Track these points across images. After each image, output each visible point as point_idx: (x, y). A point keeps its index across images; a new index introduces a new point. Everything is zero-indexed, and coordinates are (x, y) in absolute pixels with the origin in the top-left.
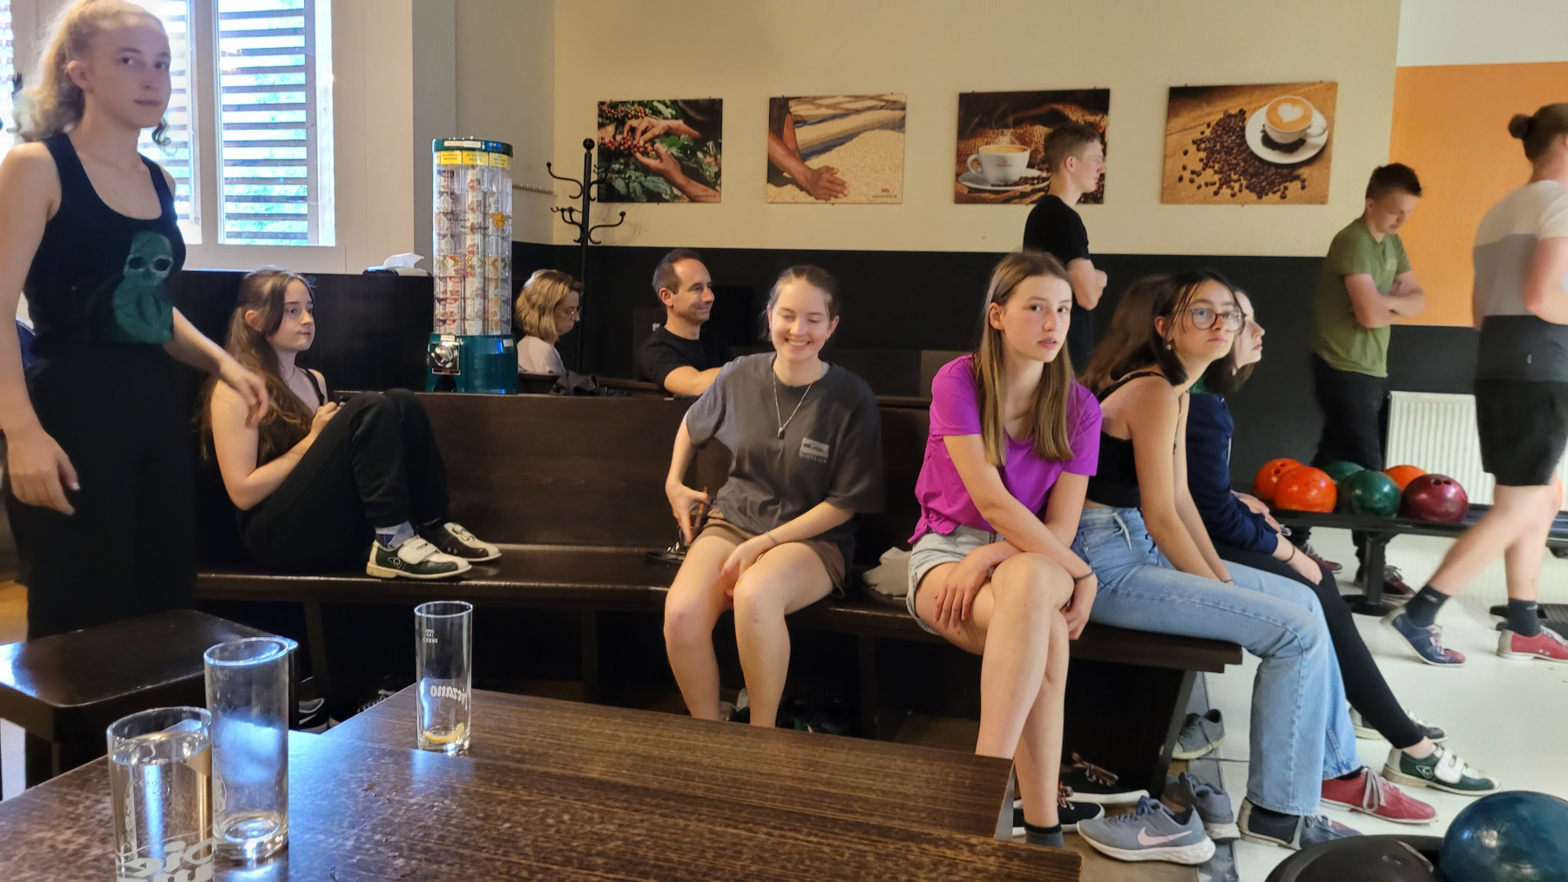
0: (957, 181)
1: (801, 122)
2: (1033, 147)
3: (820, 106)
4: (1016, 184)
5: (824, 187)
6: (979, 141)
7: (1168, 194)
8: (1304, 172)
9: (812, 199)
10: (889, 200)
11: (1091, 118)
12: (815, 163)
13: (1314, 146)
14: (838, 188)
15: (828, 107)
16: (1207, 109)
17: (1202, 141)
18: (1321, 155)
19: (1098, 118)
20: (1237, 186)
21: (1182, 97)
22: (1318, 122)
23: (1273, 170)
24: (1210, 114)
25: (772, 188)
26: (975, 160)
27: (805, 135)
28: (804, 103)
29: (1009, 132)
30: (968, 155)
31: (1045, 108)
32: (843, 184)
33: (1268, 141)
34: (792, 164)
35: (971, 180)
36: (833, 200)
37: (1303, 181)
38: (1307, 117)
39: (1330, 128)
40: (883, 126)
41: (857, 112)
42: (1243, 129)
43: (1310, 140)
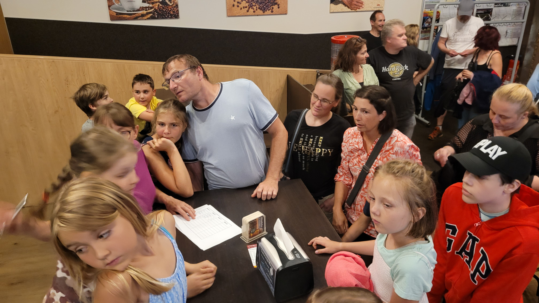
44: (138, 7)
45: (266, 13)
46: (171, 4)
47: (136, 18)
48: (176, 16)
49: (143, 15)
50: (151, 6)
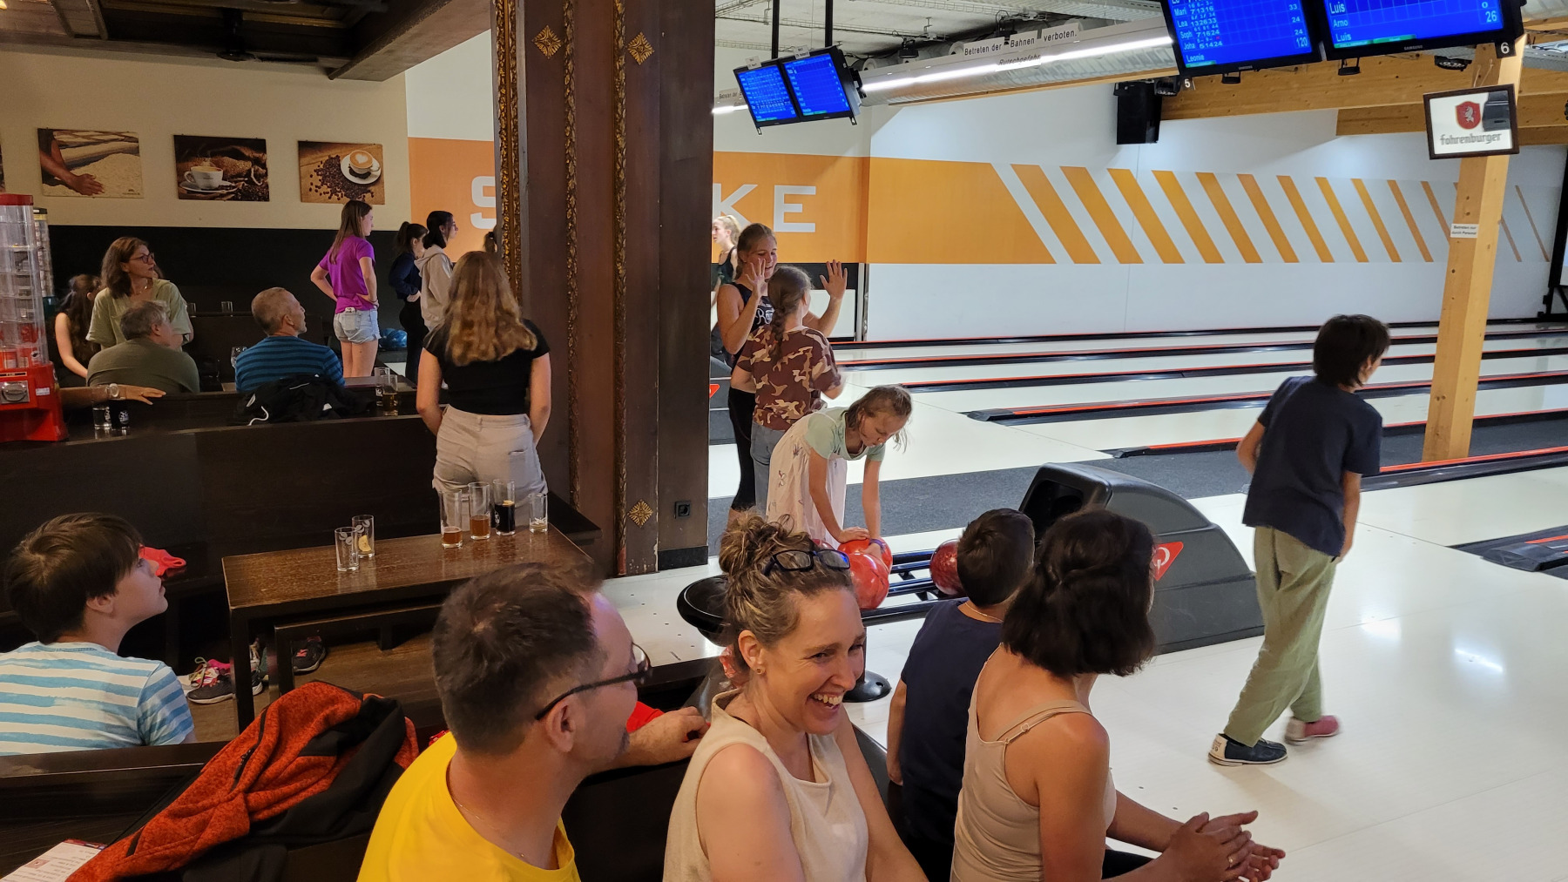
0: (179, 186)
1: (64, 145)
2: (224, 169)
3: (78, 136)
4: (217, 189)
5: (87, 187)
6: (190, 164)
7: (304, 197)
8: (372, 189)
9: (79, 194)
10: (135, 196)
11: (257, 155)
12: (78, 172)
13: (375, 176)
14: (97, 188)
15: (83, 137)
16: (320, 154)
17: (319, 170)
18: (379, 180)
19: (261, 155)
20: (340, 194)
21: (305, 147)
22: (375, 165)
23: (356, 187)
24: (322, 157)
25: (46, 187)
26: (189, 174)
27: (67, 154)
28: (66, 134)
29: (208, 160)
30: (184, 172)
31: (230, 147)
32: (100, 186)
33: (352, 172)
34: (60, 171)
35: (187, 186)
36: (94, 195)
37: (372, 193)
38: (370, 161)
39: (381, 167)
40: (124, 151)
41: (105, 142)
42: (340, 165)
43: (373, 173)
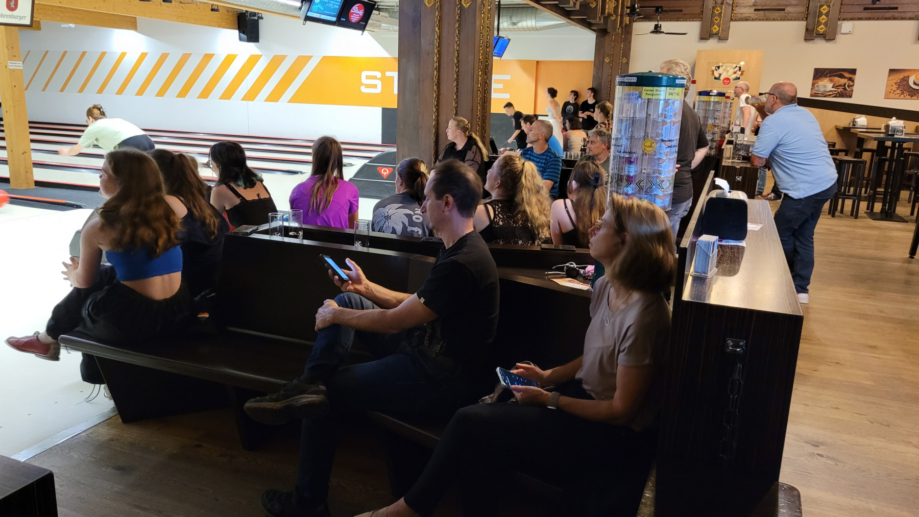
44: (828, 90)
45: (913, 98)
46: (849, 90)
47: (825, 96)
48: (850, 97)
49: (830, 95)
50: (836, 90)
